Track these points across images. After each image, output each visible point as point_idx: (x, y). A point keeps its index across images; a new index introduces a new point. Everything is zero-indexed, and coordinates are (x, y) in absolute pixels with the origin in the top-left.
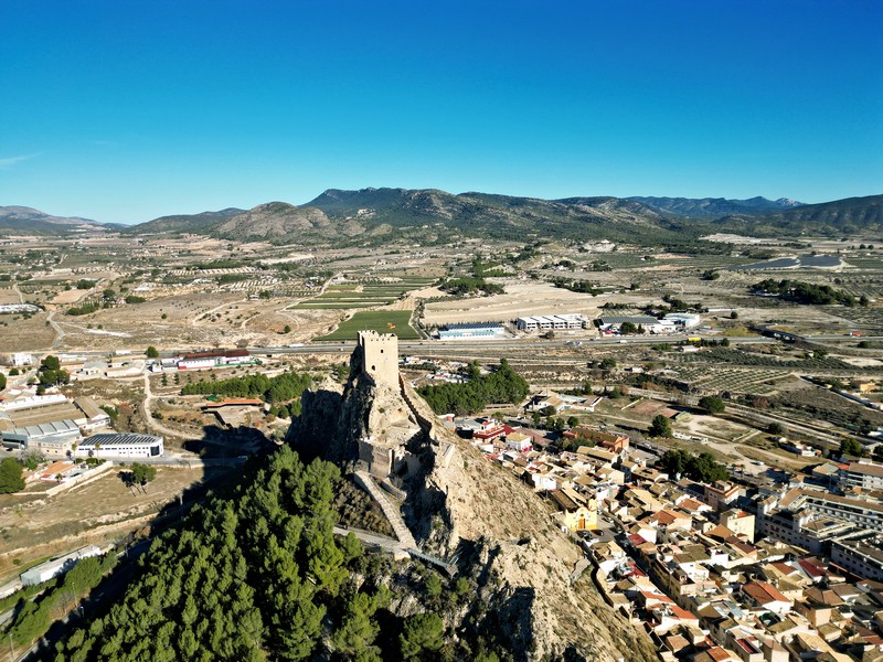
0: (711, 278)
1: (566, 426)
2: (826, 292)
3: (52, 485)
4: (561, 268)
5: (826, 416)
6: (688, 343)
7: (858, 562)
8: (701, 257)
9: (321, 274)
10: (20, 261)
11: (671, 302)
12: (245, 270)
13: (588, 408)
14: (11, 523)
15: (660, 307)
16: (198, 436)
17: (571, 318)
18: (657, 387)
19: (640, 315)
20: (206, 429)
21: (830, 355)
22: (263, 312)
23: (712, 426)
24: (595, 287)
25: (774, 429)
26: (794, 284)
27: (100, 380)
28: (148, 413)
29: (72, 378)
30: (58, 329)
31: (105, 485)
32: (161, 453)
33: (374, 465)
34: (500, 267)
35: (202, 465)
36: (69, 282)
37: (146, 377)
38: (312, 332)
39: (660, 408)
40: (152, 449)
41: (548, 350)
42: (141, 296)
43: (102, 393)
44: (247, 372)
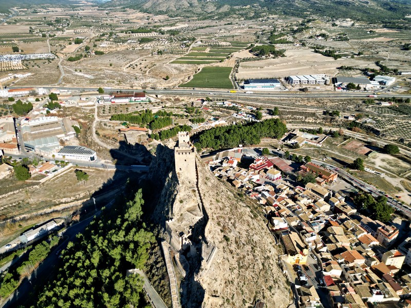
0: (407, 49)
1: (303, 160)
3: (43, 176)
4: (320, 38)
6: (385, 100)
9: (189, 40)
10: (52, 24)
11: (381, 66)
12: (153, 34)
13: (318, 145)
15: (373, 71)
17: (319, 77)
18: (361, 131)
19: (359, 75)
20: (121, 142)
22: (158, 64)
23: (389, 163)
24: (337, 53)
27: (75, 107)
28: (94, 130)
29: (63, 105)
30: (62, 71)
31: (68, 177)
32: (95, 159)
34: (285, 37)
35: (115, 170)
36: (71, 39)
38: (179, 81)
39: (360, 146)
40: (91, 158)
41: (303, 100)
42: (102, 50)
43: (76, 115)
44: (143, 107)
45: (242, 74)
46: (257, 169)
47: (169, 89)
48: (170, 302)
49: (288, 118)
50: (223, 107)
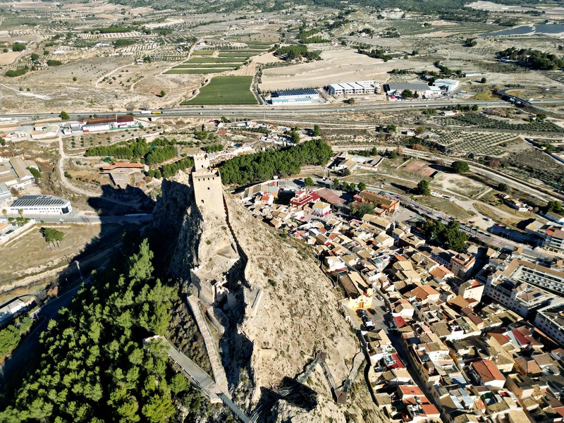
0: (470, 45)
1: (357, 189)
2: (551, 60)
4: (364, 34)
5: (539, 175)
6: (449, 109)
8: (465, 23)
9: (188, 40)
11: (440, 67)
12: (134, 34)
13: (373, 169)
15: (431, 73)
16: (98, 194)
17: (367, 85)
18: (423, 148)
19: (416, 80)
20: (103, 188)
21: (549, 118)
22: (146, 76)
23: (458, 184)
24: (386, 53)
25: (502, 187)
26: (529, 52)
27: (27, 142)
28: (62, 172)
29: (7, 139)
31: (31, 239)
32: (70, 211)
33: (202, 292)
34: (319, 34)
36: (6, 44)
37: (59, 140)
38: (181, 96)
39: (423, 167)
40: (63, 209)
41: (349, 115)
42: (58, 59)
43: (30, 153)
44: (133, 135)
45: (267, 84)
46: (300, 204)
47: (167, 108)
48: (208, 366)
49: (333, 139)
50: (246, 130)
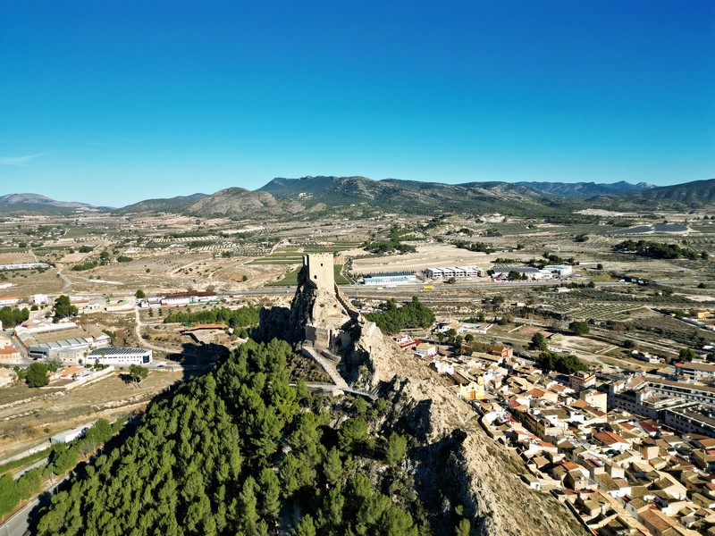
0: (582, 240)
1: (463, 341)
2: (674, 250)
3: (69, 382)
4: (462, 234)
5: (670, 335)
6: (562, 285)
7: (685, 424)
8: (575, 225)
9: (270, 240)
10: (33, 233)
11: (550, 258)
12: (211, 238)
14: (40, 407)
15: (541, 261)
16: (178, 351)
17: (469, 269)
18: (537, 317)
19: (524, 267)
20: (184, 346)
21: (676, 293)
22: (225, 267)
23: (579, 343)
24: (488, 247)
25: (628, 344)
26: (649, 243)
27: (101, 313)
29: (80, 312)
30: (66, 279)
31: (109, 382)
32: (150, 361)
33: (317, 342)
34: (413, 233)
35: (182, 369)
36: (73, 248)
37: (136, 311)
38: (264, 281)
39: (539, 331)
40: (144, 358)
41: (450, 291)
42: (129, 257)
43: (103, 323)
44: (215, 307)
45: (356, 269)
